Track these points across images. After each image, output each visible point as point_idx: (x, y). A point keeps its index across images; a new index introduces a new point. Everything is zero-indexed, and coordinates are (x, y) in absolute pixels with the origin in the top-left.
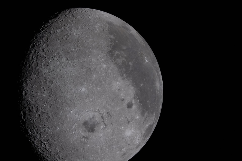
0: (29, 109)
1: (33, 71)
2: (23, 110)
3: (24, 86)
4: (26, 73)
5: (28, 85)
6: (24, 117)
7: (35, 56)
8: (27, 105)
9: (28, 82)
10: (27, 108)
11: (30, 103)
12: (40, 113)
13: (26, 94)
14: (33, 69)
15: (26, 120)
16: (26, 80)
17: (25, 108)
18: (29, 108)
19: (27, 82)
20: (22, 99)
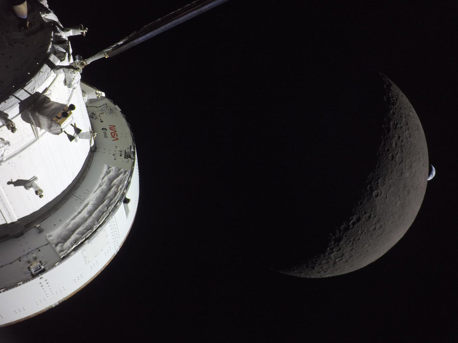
0: (370, 217)
1: (396, 168)
2: (359, 214)
3: (379, 184)
4: (387, 166)
5: (385, 184)
6: (354, 224)
7: (399, 144)
8: (371, 211)
9: (387, 180)
10: (368, 215)
11: (375, 210)
12: (378, 226)
13: (377, 196)
14: (396, 164)
15: (352, 228)
16: (384, 176)
17: (365, 213)
18: (371, 215)
19: (385, 180)
20: (368, 200)
